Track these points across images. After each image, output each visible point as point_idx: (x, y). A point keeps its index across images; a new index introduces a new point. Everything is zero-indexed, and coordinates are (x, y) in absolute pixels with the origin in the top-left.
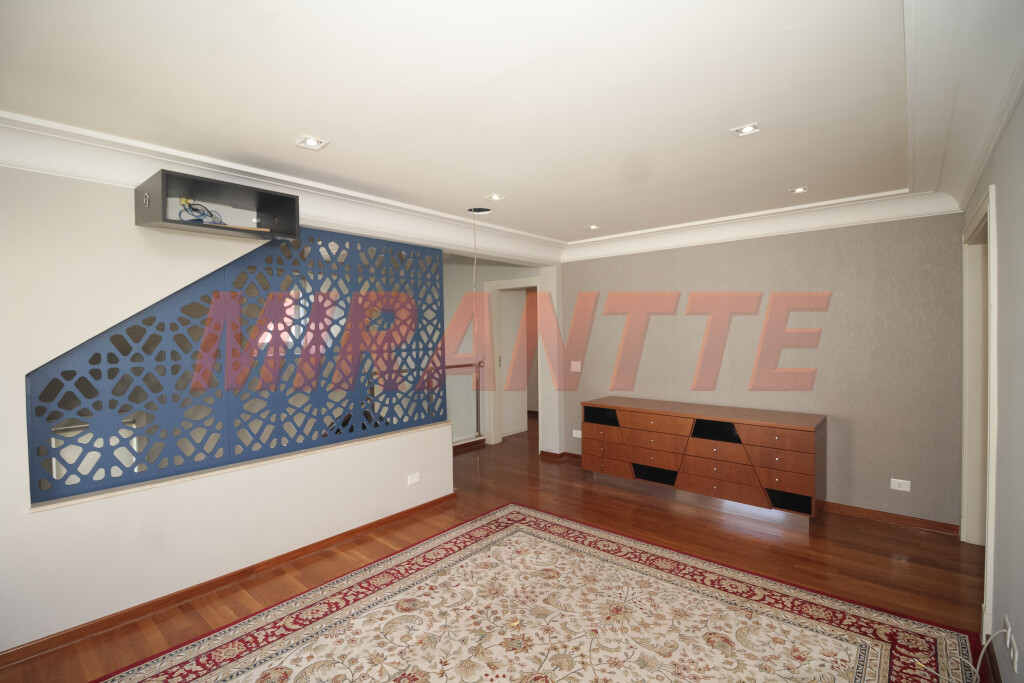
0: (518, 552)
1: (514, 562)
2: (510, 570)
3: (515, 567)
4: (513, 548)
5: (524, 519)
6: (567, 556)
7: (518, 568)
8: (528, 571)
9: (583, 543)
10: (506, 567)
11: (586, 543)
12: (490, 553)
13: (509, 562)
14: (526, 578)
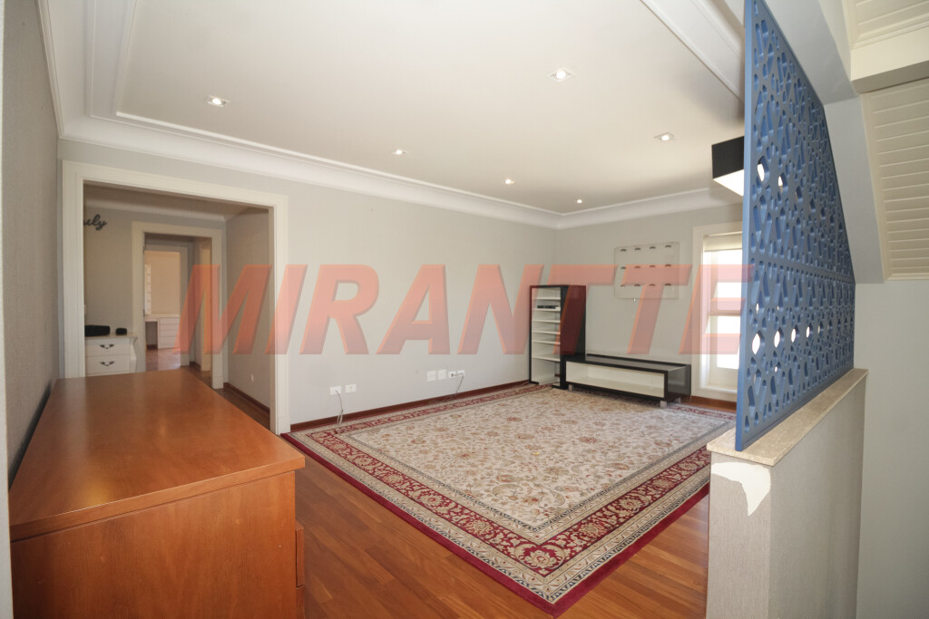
0: (535, 500)
1: (540, 490)
2: (542, 483)
3: (538, 486)
4: (542, 505)
5: (527, 552)
6: (483, 492)
7: (535, 485)
8: (525, 482)
9: (457, 505)
10: (547, 486)
11: (452, 505)
12: (567, 501)
13: (545, 490)
14: (527, 477)
